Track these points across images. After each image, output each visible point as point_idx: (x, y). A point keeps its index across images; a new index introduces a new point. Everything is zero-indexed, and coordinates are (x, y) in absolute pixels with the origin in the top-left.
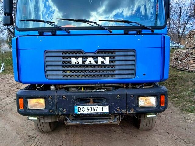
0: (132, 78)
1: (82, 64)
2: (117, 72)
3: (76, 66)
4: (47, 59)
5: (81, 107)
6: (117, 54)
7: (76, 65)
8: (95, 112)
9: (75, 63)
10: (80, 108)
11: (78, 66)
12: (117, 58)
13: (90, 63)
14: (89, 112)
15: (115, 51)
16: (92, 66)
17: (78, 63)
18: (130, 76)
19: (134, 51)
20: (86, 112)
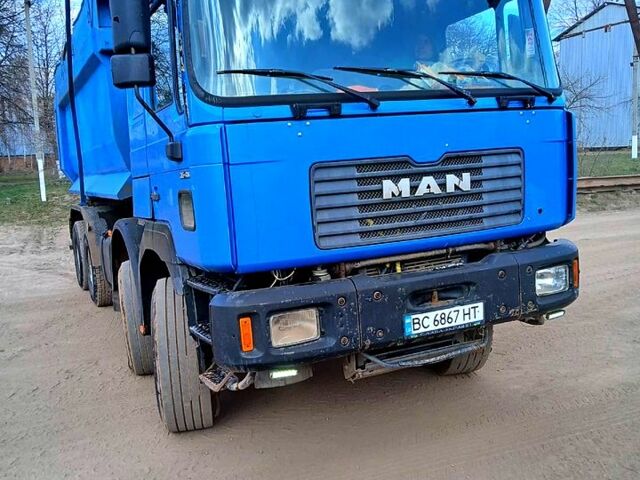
0: (517, 224)
1: (408, 195)
2: (486, 210)
3: (396, 202)
4: (319, 189)
5: (421, 316)
6: (485, 161)
7: (395, 199)
8: (453, 324)
9: (393, 195)
10: (416, 321)
11: (400, 202)
12: (486, 174)
13: (427, 191)
14: (440, 326)
15: (481, 156)
16: (433, 199)
17: (400, 193)
18: (512, 219)
19: (518, 153)
20: (432, 328)
